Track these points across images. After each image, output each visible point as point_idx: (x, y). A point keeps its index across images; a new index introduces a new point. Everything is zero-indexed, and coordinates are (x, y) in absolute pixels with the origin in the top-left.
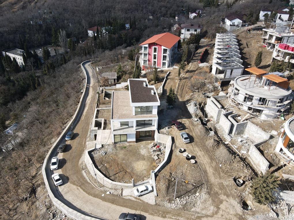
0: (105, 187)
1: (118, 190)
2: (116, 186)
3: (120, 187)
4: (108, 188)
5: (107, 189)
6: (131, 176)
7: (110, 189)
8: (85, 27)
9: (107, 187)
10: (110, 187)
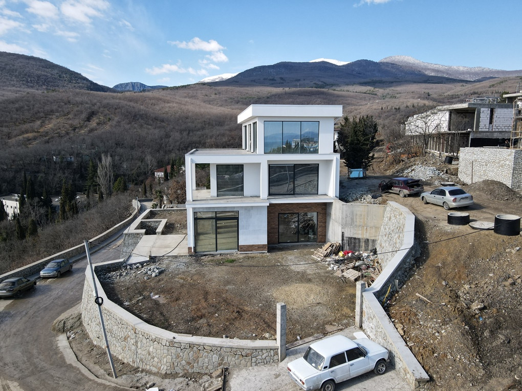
0: (138, 374)
1: (206, 378)
2: (196, 360)
3: (215, 358)
4: (155, 374)
5: (146, 378)
6: (266, 323)
7: (166, 376)
8: (150, 167)
9: (149, 372)
10: (164, 369)
